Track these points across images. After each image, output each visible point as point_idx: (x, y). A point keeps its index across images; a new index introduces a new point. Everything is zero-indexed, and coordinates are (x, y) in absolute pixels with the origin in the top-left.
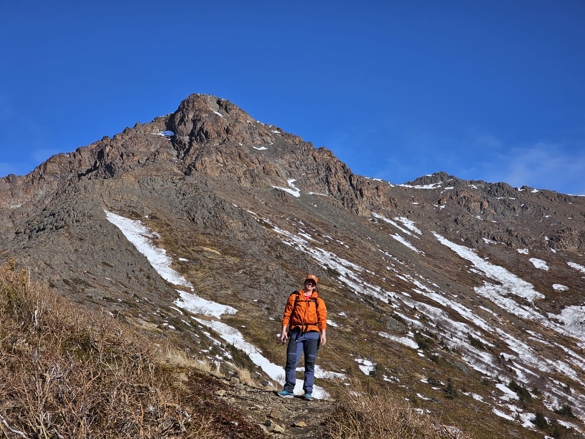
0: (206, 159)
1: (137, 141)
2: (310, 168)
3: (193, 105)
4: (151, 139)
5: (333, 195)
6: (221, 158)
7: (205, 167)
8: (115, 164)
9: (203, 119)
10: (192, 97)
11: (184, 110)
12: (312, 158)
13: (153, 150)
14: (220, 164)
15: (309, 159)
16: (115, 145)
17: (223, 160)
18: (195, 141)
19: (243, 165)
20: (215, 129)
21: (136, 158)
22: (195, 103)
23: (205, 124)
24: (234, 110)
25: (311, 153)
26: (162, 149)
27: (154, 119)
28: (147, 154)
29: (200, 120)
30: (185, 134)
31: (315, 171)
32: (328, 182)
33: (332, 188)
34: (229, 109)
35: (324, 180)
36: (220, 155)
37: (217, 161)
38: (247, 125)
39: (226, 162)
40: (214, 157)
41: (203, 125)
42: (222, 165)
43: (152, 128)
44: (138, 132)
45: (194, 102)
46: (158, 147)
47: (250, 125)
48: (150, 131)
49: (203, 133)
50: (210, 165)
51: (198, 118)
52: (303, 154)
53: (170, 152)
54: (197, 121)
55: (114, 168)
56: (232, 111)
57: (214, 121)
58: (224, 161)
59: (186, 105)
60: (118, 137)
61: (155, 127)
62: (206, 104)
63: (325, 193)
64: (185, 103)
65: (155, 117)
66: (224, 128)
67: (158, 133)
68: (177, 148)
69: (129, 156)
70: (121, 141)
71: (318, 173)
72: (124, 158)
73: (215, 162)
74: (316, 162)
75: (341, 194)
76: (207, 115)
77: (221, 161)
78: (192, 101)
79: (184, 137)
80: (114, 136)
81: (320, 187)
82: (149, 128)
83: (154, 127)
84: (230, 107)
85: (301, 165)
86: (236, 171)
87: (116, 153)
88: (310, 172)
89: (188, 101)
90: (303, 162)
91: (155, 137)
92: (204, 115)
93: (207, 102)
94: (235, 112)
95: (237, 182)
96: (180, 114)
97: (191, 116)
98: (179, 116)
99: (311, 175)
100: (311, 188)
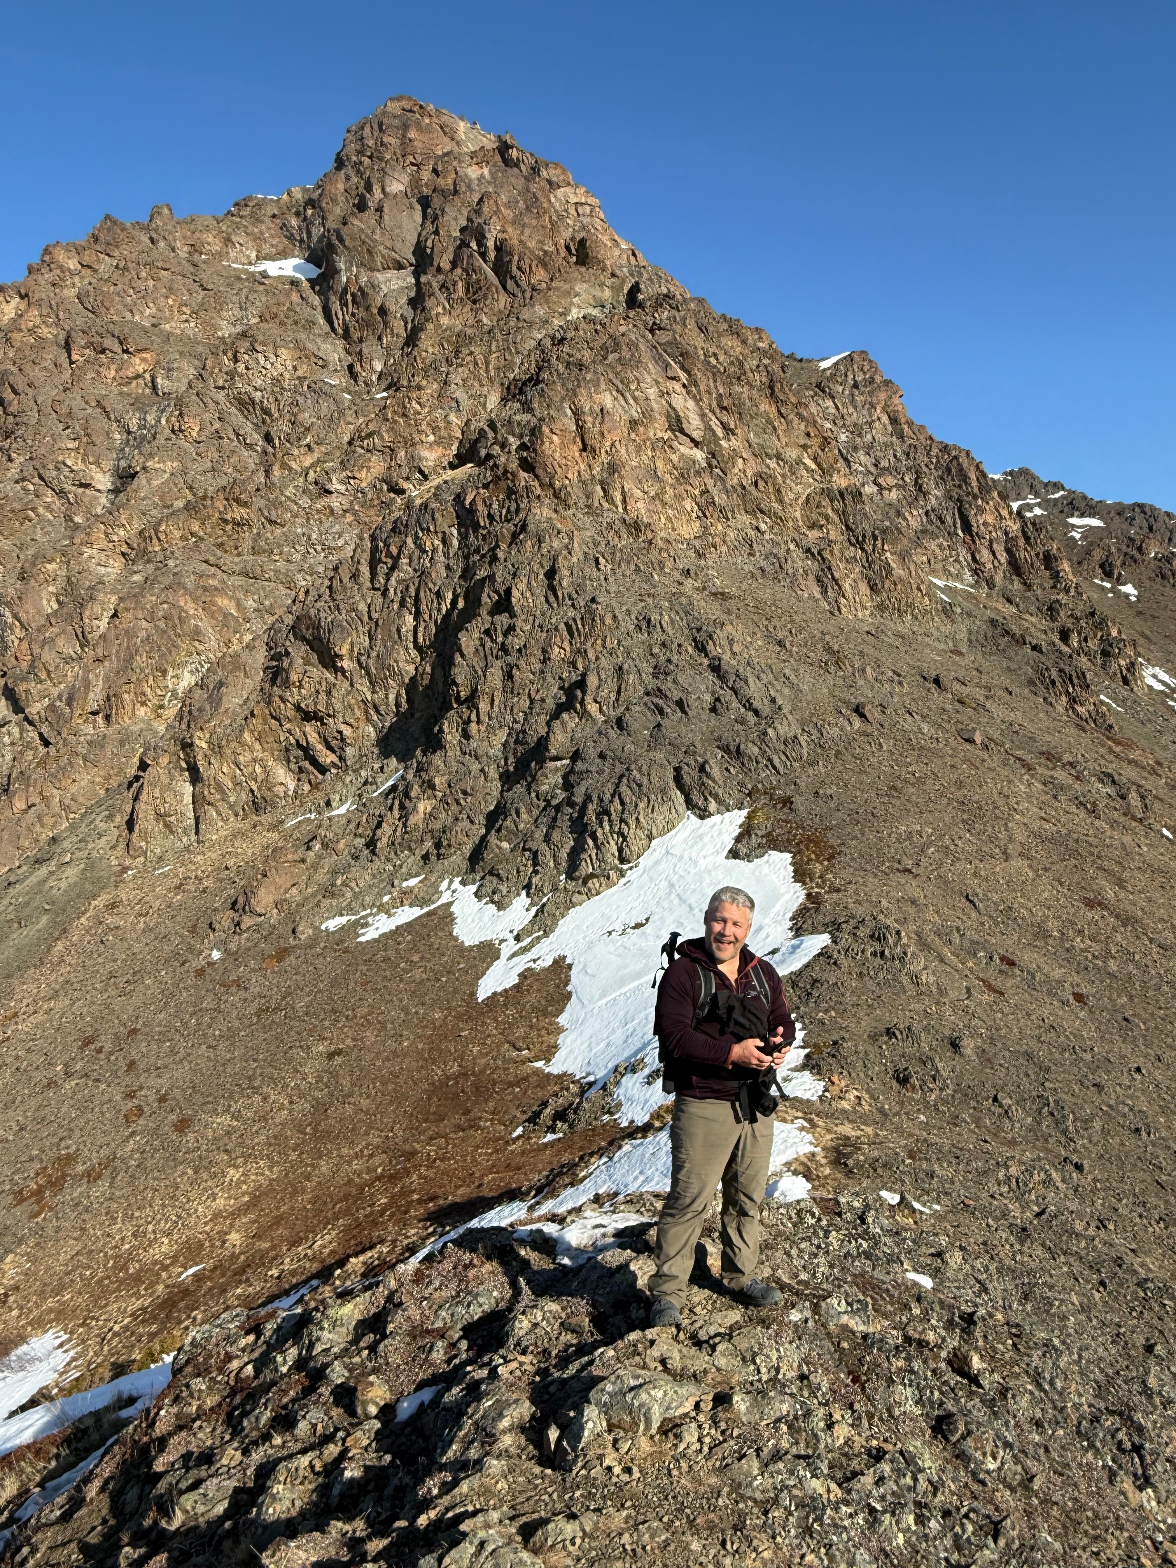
0: (607, 400)
1: (151, 283)
2: (884, 463)
3: (405, 142)
4: (216, 283)
5: (991, 584)
6: (691, 404)
7: (613, 468)
8: (20, 387)
9: (469, 186)
10: (394, 107)
11: (367, 161)
12: (885, 419)
13: (226, 331)
14: (686, 449)
15: (877, 424)
16: (42, 292)
17: (703, 416)
18: (442, 297)
19: (799, 462)
20: (532, 244)
21: (138, 365)
22: (412, 134)
23: (486, 209)
24: (568, 189)
25: (883, 396)
26: (272, 329)
27: (237, 204)
28: (200, 349)
29: (456, 192)
30: (379, 259)
31: (907, 479)
32: (967, 527)
33: (985, 555)
34: (550, 182)
35: (949, 519)
36: (683, 376)
37: (676, 425)
38: (624, 262)
39: (719, 432)
40: (652, 392)
41: (478, 212)
42: (699, 455)
43: (228, 241)
44: (162, 244)
45: (405, 127)
46: (254, 321)
47: (632, 258)
48: (219, 253)
49: (483, 255)
50: (639, 450)
51: (446, 182)
52: (853, 401)
53: (309, 345)
54: (436, 202)
55: (13, 409)
56: (560, 192)
57: (521, 204)
58: (709, 428)
59: (371, 143)
60: (61, 256)
61: (239, 238)
62: (458, 143)
63: (959, 577)
64: (367, 130)
65: (238, 198)
66: (568, 248)
67: (250, 263)
68: (346, 330)
69: (103, 351)
70: (77, 279)
71: (919, 488)
72: (75, 357)
73: (659, 430)
74: (901, 437)
75: (1028, 587)
76: (486, 171)
77: (694, 424)
78: (396, 122)
79: (380, 277)
80: (46, 251)
81: (940, 546)
82: (210, 239)
83: (234, 238)
84: (552, 172)
85: (855, 449)
86: (781, 501)
87: (46, 332)
88: (891, 480)
89: (380, 125)
90: (860, 435)
91: (239, 278)
92: (473, 172)
93: (456, 137)
94: (573, 199)
95: (816, 592)
96: (348, 178)
97: (396, 187)
98: (341, 186)
99: (894, 495)
100: (924, 558)
